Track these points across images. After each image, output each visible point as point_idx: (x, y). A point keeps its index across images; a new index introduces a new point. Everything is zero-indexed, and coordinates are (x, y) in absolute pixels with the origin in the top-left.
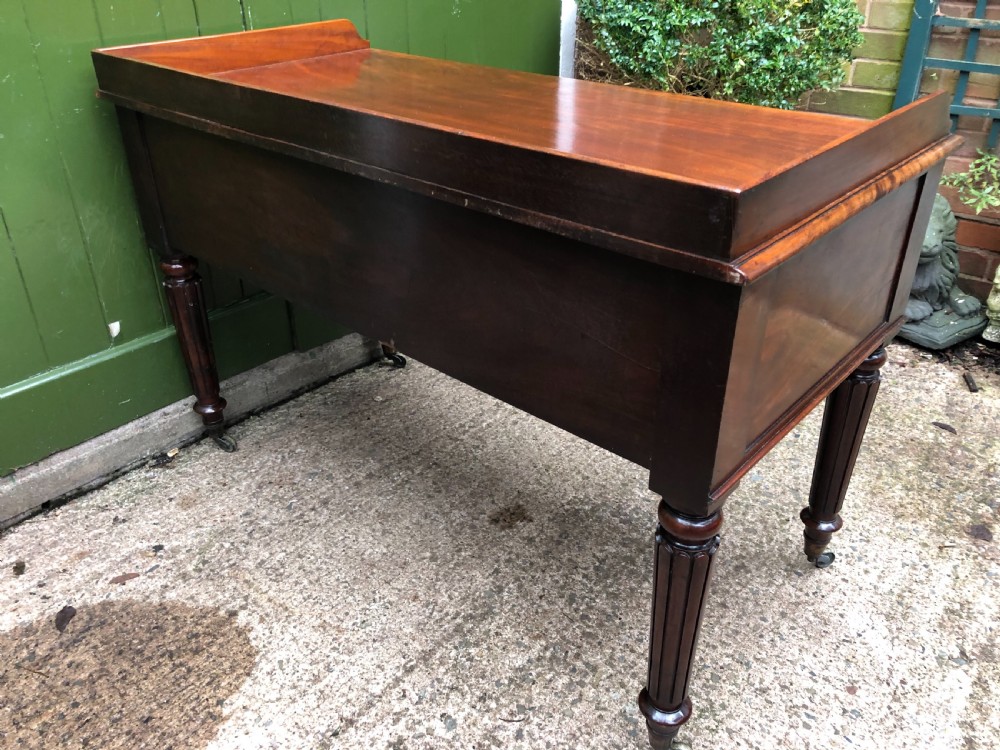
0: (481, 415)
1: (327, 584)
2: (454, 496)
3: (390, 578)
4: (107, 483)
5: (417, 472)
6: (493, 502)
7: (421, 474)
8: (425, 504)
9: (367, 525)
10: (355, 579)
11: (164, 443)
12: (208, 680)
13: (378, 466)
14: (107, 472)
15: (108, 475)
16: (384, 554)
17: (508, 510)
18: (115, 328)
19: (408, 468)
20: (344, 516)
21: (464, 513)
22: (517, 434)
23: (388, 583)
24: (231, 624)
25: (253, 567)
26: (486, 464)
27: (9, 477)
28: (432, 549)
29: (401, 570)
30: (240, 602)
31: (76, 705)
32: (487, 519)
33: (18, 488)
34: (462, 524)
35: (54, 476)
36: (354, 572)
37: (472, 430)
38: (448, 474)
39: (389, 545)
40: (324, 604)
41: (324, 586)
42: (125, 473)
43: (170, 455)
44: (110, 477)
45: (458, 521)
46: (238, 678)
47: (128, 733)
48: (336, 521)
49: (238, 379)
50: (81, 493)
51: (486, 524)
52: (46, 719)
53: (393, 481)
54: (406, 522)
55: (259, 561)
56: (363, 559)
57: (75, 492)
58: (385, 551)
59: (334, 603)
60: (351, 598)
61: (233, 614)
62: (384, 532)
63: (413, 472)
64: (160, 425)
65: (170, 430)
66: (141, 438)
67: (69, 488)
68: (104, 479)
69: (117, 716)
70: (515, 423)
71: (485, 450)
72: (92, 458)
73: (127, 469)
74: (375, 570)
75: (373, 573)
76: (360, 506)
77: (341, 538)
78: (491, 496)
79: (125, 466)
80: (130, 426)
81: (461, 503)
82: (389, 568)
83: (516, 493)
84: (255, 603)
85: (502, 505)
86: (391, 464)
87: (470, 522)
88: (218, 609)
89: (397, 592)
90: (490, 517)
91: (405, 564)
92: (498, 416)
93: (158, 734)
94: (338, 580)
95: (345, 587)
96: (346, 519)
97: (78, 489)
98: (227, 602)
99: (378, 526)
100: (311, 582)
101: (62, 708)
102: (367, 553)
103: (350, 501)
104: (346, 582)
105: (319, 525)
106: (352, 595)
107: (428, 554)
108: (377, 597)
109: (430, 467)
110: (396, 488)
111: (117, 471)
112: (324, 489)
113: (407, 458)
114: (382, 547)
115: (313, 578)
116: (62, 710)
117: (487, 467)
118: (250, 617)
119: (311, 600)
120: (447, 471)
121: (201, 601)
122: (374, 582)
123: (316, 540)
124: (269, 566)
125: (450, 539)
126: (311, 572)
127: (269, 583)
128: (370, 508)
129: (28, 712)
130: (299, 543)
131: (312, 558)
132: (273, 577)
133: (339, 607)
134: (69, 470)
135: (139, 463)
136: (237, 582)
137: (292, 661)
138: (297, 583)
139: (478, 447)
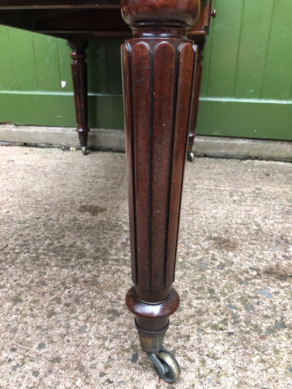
3: (16, 196)
4: (46, 147)
9: (54, 184)
11: (70, 143)
14: (47, 143)
15: (47, 144)
17: (97, 207)
18: (63, 84)
19: (108, 181)
21: (83, 199)
27: (16, 127)
28: (46, 199)
29: (24, 197)
32: (84, 205)
33: (17, 132)
34: (73, 200)
35: (29, 134)
42: (53, 147)
43: (71, 149)
44: (48, 146)
49: (109, 130)
50: (36, 146)
51: (79, 206)
57: (35, 144)
64: (70, 133)
65: (74, 138)
66: (61, 135)
67: (33, 142)
68: (45, 145)
72: (43, 134)
73: (54, 146)
78: (106, 201)
79: (54, 144)
80: (60, 129)
83: (116, 206)
85: (100, 205)
87: (76, 202)
90: (86, 205)
97: (36, 144)
107: (40, 199)
111: (51, 144)
134: (34, 134)
135: (59, 146)
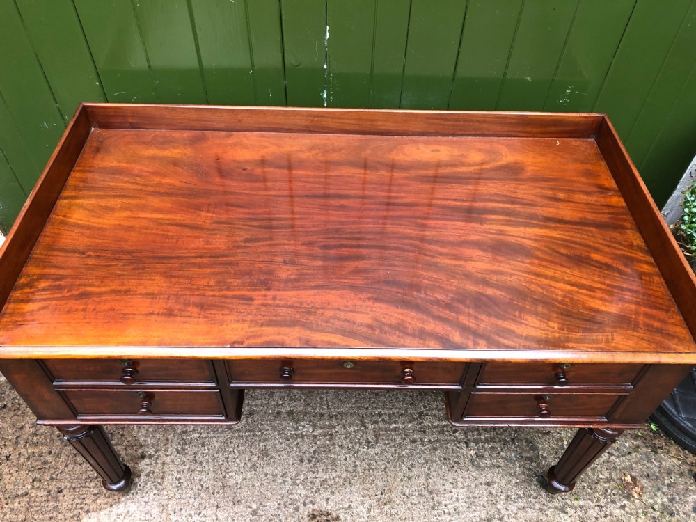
0: (402, 414)
1: (194, 479)
2: (313, 473)
3: (222, 505)
5: (315, 433)
6: (328, 499)
7: (315, 437)
8: (293, 464)
9: (251, 452)
10: (208, 488)
12: (97, 492)
13: (302, 408)
16: (237, 483)
17: (328, 514)
19: (314, 427)
20: (247, 434)
21: (304, 493)
22: (404, 453)
23: (218, 507)
24: (137, 463)
25: (178, 431)
26: (358, 463)
28: (261, 504)
29: (232, 503)
30: (152, 451)
31: (50, 453)
32: (310, 510)
34: (293, 500)
36: (212, 482)
37: (381, 425)
38: (330, 450)
39: (245, 479)
40: (180, 491)
41: (192, 478)
45: (294, 496)
46: (106, 503)
47: (49, 491)
48: (241, 434)
51: (306, 514)
52: (36, 450)
53: (297, 429)
54: (269, 470)
55: (185, 429)
56: (224, 477)
58: (239, 482)
59: (184, 496)
60: (193, 500)
61: (143, 457)
62: (254, 467)
63: (313, 431)
69: (54, 476)
70: (414, 441)
71: (370, 449)
74: (221, 491)
75: (218, 493)
76: (262, 433)
77: (231, 450)
78: (332, 493)
81: (311, 483)
82: (228, 497)
83: (347, 505)
84: (157, 458)
85: (329, 508)
86: (310, 413)
87: (299, 503)
88: (141, 446)
89: (214, 518)
90: (313, 510)
91: (239, 501)
92: (410, 425)
93: (56, 505)
94: (200, 480)
95: (198, 490)
96: (247, 437)
98: (148, 446)
99: (256, 458)
100: (189, 469)
101: (45, 449)
102: (231, 474)
103: (261, 424)
104: (202, 486)
105: (232, 429)
106: (195, 499)
107: (254, 507)
108: (203, 512)
109: (325, 436)
110: (292, 436)
112: (259, 402)
113: (322, 415)
114: (241, 476)
115: (193, 467)
116: (44, 451)
117: (356, 466)
118: (146, 467)
119: (177, 482)
120: (332, 448)
121: (140, 434)
122: (213, 500)
123: (220, 439)
124: (185, 438)
125: (277, 506)
126: (196, 461)
127: (175, 450)
128: (264, 441)
129: (35, 439)
130: (211, 434)
131: (207, 451)
132: (179, 447)
133: (183, 501)
136: (164, 436)
137: (132, 518)
138: (184, 463)
139: (369, 442)
